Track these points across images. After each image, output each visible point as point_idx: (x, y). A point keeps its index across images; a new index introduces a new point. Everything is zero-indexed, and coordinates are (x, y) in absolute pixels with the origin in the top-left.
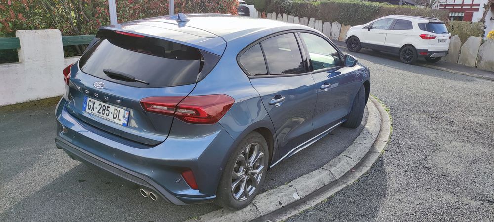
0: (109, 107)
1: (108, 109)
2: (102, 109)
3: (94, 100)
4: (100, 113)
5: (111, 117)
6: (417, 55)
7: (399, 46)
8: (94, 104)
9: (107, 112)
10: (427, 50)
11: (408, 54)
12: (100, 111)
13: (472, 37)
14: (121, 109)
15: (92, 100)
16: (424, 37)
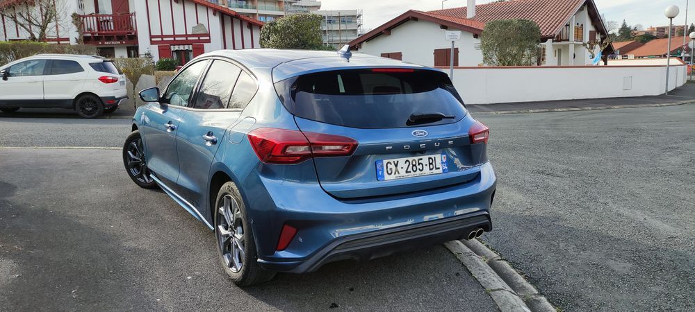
0: (421, 159)
1: (420, 161)
2: (411, 166)
3: (396, 160)
4: (410, 172)
5: (426, 170)
6: (104, 105)
7: (72, 96)
8: (396, 166)
9: (420, 167)
10: (114, 97)
11: (89, 105)
12: (410, 169)
13: (144, 76)
14: (436, 156)
15: (391, 161)
16: (104, 80)
